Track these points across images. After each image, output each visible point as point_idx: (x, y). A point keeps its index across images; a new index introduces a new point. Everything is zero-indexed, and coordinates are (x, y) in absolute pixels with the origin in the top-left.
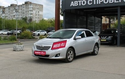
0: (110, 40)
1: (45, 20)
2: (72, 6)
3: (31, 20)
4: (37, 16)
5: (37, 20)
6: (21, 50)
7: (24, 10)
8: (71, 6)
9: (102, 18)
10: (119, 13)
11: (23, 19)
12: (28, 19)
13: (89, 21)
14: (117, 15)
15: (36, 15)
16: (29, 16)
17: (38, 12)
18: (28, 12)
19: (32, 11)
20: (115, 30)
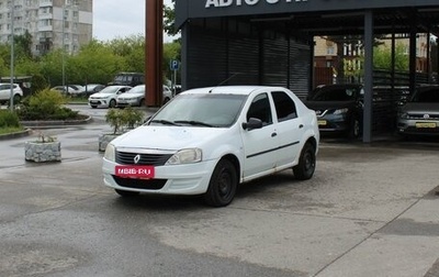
0: (338, 123)
1: (100, 46)
2: (212, 5)
3: (46, 44)
4: (69, 31)
5: (70, 43)
6: (53, 158)
7: (20, 6)
8: (207, 6)
9: (314, 43)
10: (368, 27)
11: (17, 39)
12: (36, 40)
13: (267, 53)
14: (362, 32)
15: (67, 26)
16: (38, 29)
17: (75, 13)
18: (37, 14)
19: (51, 11)
20: (358, 88)
